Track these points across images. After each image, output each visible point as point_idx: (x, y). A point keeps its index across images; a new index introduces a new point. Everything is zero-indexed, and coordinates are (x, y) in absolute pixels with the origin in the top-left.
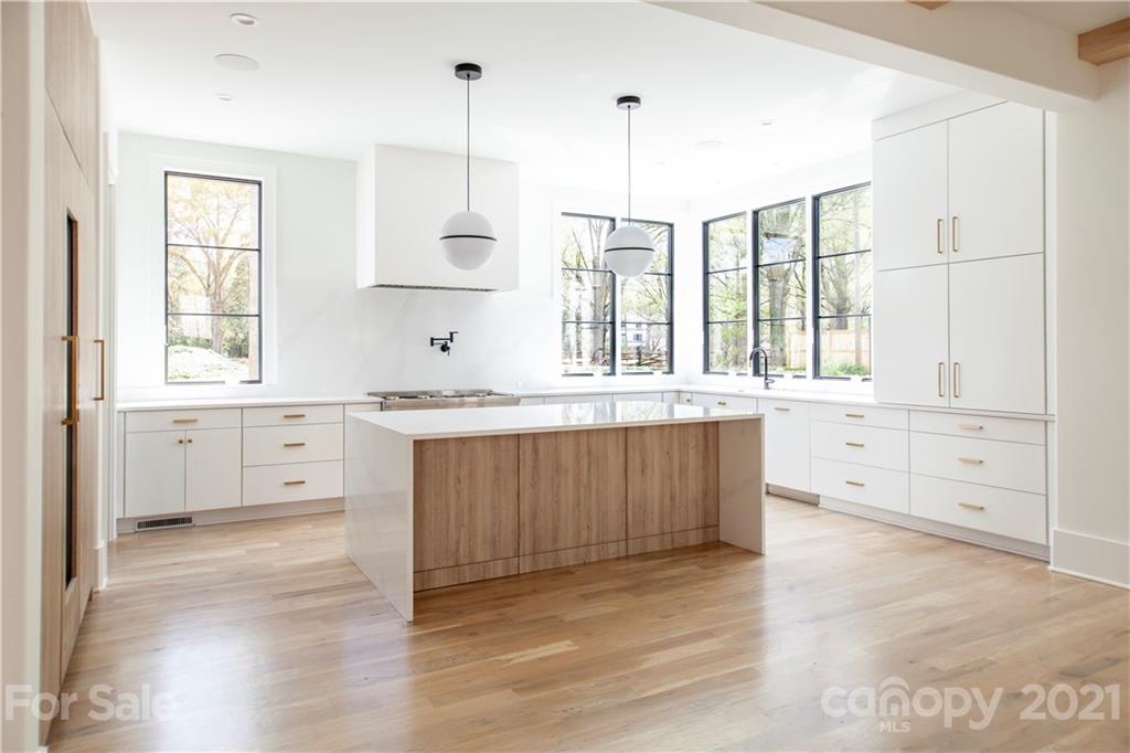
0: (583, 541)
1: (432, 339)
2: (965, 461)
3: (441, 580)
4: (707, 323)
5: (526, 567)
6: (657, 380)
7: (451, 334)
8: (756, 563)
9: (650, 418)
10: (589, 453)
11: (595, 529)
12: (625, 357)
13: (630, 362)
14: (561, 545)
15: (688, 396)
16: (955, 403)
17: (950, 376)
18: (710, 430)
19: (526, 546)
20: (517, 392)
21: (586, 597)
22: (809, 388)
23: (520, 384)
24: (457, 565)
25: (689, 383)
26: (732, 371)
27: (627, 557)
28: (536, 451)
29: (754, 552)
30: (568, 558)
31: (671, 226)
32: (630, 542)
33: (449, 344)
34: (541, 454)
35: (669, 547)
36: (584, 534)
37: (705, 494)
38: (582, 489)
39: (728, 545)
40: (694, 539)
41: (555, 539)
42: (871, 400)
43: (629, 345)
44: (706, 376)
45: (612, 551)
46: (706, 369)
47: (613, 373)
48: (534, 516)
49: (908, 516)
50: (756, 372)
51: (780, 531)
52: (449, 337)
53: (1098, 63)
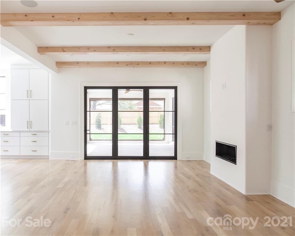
2: (33, 142)
16: (31, 130)
17: (29, 124)
42: (11, 130)
53: (58, 67)
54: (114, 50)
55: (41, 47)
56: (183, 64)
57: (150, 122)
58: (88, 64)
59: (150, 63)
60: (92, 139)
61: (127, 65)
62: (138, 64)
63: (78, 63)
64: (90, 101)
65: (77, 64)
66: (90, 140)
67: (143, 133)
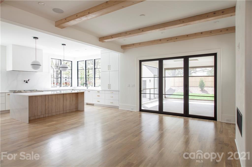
0: (56, 111)
1: (24, 81)
2: (111, 97)
3: (32, 118)
4: (78, 78)
5: (47, 115)
6: (69, 87)
7: (29, 80)
8: (83, 112)
9: (67, 92)
10: (57, 98)
11: (58, 109)
12: (63, 84)
13: (64, 85)
14: (53, 112)
15: (74, 90)
16: (110, 89)
17: (109, 86)
18: (77, 94)
19: (47, 112)
20: (42, 90)
21: (57, 118)
22: (93, 88)
23: (43, 89)
24: (35, 116)
25: (75, 88)
26: (82, 86)
27: (64, 113)
28: (48, 98)
29: (83, 111)
30: (54, 114)
31: (72, 62)
32: (64, 111)
33: (28, 81)
34: (49, 98)
35: (70, 111)
36: (57, 110)
37: (76, 103)
38: (56, 104)
39: (79, 111)
40: (74, 110)
41: (52, 111)
42: (101, 90)
43: (64, 81)
44: (78, 87)
45: (61, 112)
46: (78, 86)
47: (61, 87)
48: (48, 108)
49: (105, 105)
50: (86, 86)
51: (87, 108)
52: (28, 80)
53: (123, 49)
54: (143, 30)
55: (101, 38)
56: (221, 31)
57: (189, 86)
58: (140, 44)
59: (187, 36)
60: (167, 97)
61: (168, 41)
62: (177, 39)
63: (133, 44)
64: (165, 70)
65: (133, 46)
66: (165, 98)
67: (183, 95)
